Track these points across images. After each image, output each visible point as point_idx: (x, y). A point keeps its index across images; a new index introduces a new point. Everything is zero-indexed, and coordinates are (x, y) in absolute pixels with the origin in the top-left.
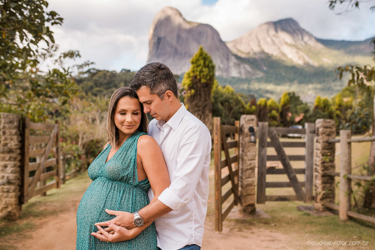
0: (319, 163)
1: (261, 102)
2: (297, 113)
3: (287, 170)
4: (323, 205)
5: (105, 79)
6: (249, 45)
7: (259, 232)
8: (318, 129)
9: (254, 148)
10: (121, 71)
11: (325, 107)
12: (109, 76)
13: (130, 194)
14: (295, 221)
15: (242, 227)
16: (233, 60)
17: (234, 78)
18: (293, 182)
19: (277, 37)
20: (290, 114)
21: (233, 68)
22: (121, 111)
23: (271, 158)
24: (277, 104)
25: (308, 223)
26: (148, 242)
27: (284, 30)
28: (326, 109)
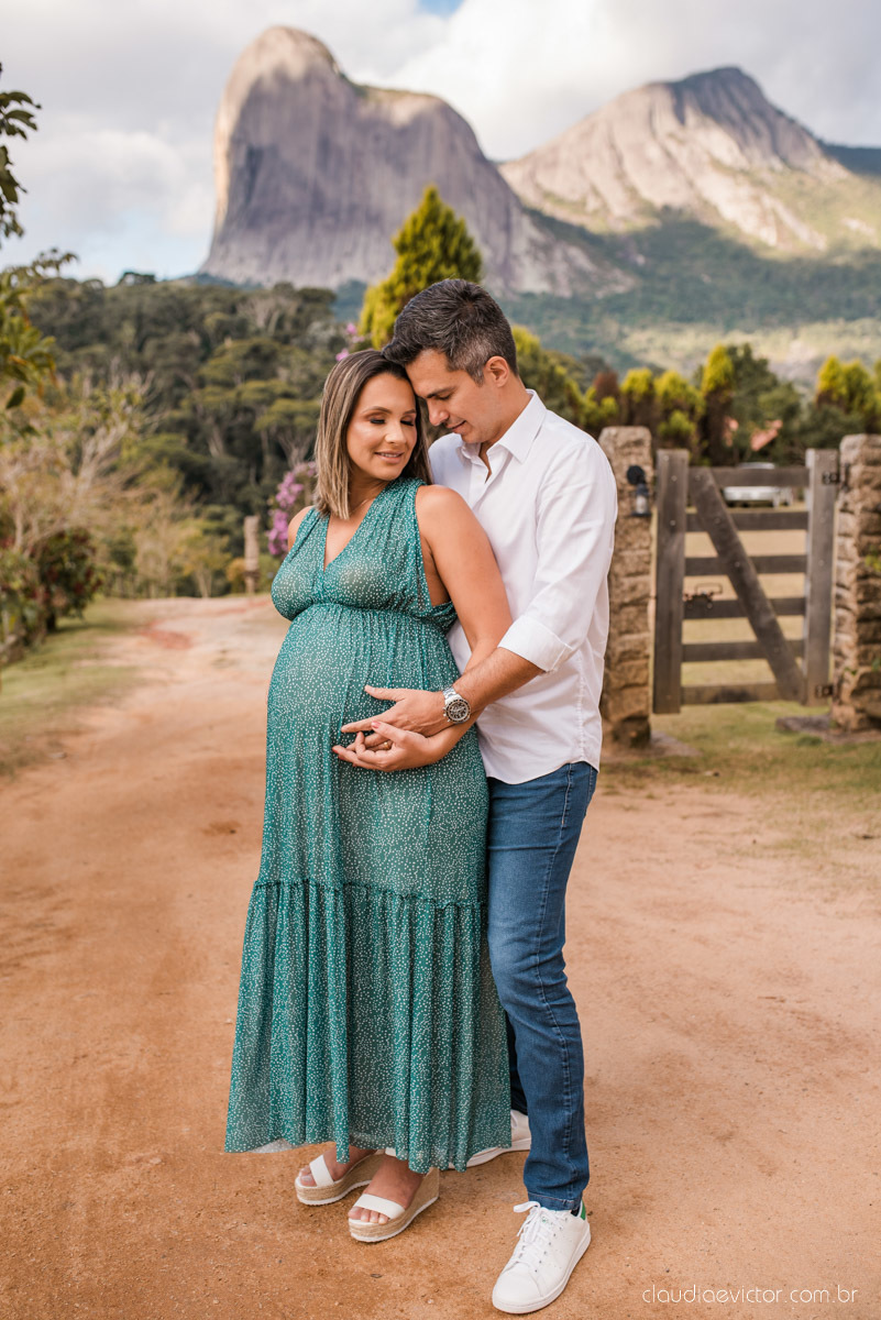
0: (849, 578)
1: (634, 381)
2: (758, 418)
3: (748, 603)
4: (859, 711)
5: (63, 310)
6: (582, 172)
7: (671, 793)
8: (848, 466)
9: (645, 534)
10: (122, 281)
11: (852, 396)
12: (78, 300)
13: (414, 639)
14: (775, 762)
15: (616, 783)
16: (527, 230)
17: (529, 295)
18: (768, 643)
19: (681, 142)
20: (734, 425)
21: (527, 261)
22: (373, 414)
23: (698, 567)
24: (691, 388)
25: (816, 765)
26: (468, 762)
27: (711, 112)
28: (856, 402)
